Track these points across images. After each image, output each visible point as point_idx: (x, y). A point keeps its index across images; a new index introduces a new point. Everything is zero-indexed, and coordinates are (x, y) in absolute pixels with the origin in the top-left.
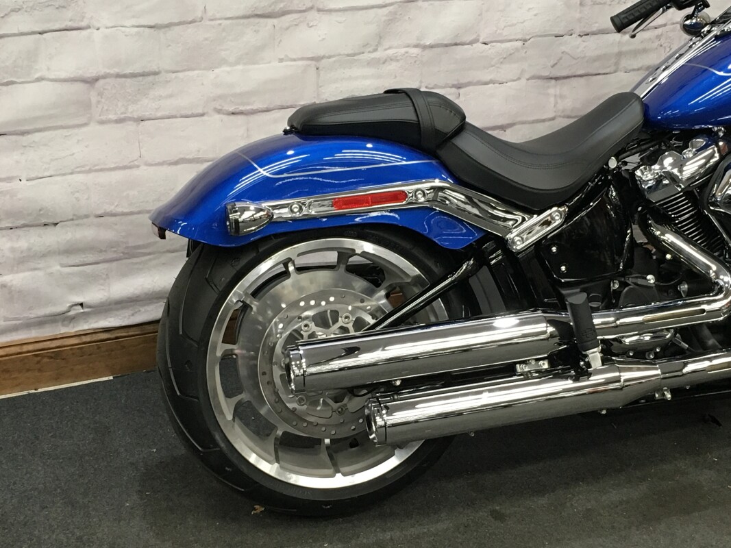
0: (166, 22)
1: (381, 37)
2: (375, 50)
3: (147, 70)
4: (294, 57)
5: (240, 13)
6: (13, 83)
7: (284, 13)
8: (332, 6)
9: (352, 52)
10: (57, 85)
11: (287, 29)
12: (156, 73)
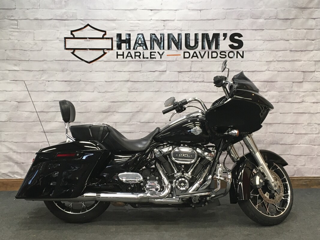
0: (83, 111)
1: (131, 119)
2: (129, 122)
3: (78, 121)
4: (110, 122)
5: (99, 111)
6: (51, 122)
7: (108, 112)
8: (119, 111)
9: (123, 122)
10: (59, 123)
11: (109, 115)
12: (80, 122)
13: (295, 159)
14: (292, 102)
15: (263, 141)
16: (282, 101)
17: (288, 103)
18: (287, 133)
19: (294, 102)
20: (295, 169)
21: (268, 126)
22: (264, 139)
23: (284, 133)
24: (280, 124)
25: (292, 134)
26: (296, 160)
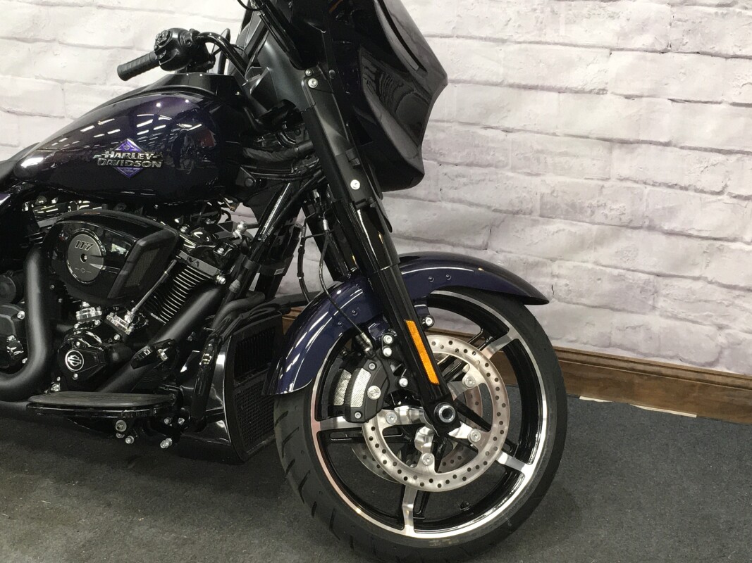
13: (726, 303)
14: (731, 53)
15: (593, 213)
16: (684, 48)
17: (712, 55)
18: (696, 190)
19: (739, 53)
20: (721, 339)
21: (617, 152)
22: (594, 203)
23: (685, 188)
24: (669, 149)
25: (720, 197)
26: (727, 306)
